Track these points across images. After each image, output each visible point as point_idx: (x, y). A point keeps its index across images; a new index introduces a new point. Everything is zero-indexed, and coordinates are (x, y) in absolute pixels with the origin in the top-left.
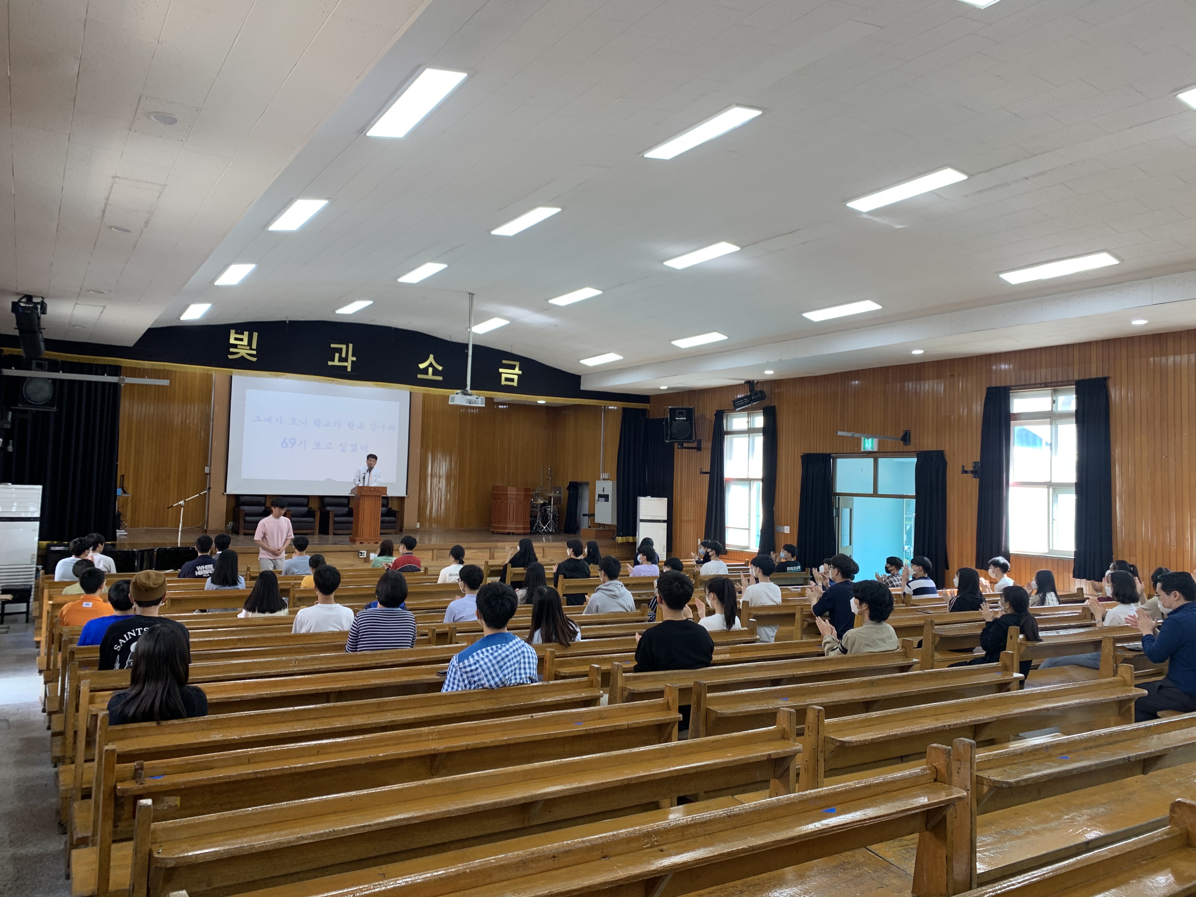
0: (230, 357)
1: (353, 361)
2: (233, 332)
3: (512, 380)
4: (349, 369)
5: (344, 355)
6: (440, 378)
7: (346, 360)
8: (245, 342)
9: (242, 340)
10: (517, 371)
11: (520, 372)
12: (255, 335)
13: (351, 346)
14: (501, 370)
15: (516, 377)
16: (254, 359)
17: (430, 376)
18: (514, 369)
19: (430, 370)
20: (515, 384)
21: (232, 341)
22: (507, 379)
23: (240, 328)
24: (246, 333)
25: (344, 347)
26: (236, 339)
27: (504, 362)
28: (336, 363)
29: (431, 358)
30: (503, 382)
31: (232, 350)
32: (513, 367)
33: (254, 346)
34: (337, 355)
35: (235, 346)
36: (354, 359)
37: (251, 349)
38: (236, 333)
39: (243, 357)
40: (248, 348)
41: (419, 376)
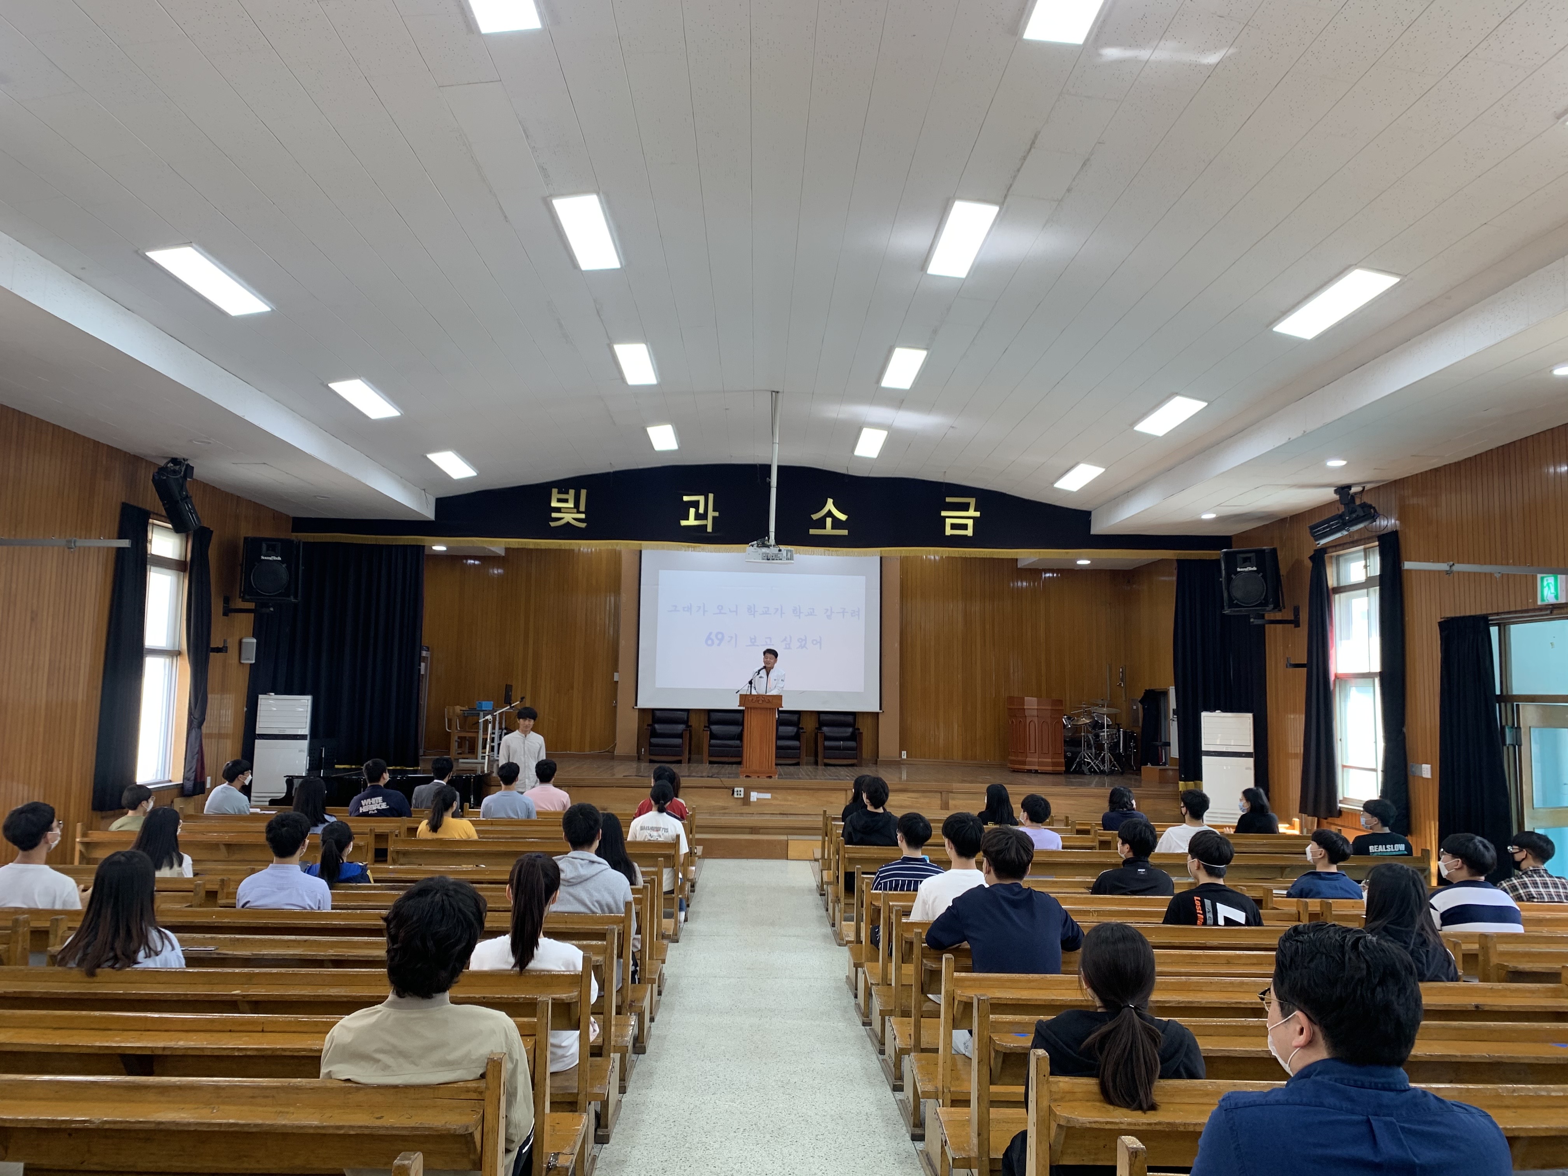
0: (553, 524)
1: (714, 518)
2: (555, 491)
3: (964, 527)
4: (709, 529)
5: (701, 511)
6: (845, 532)
7: (704, 516)
8: (571, 505)
9: (566, 501)
10: (972, 513)
11: (978, 514)
12: (584, 493)
13: (711, 496)
14: (944, 514)
15: (970, 523)
16: (583, 525)
17: (829, 530)
18: (967, 510)
19: (829, 521)
20: (969, 532)
21: (554, 504)
22: (954, 527)
23: (564, 485)
24: (572, 492)
25: (701, 499)
26: (559, 500)
27: (948, 500)
28: (691, 521)
29: (830, 505)
30: (949, 531)
31: (554, 515)
32: (965, 507)
33: (582, 508)
34: (692, 511)
35: (558, 510)
36: (717, 514)
37: (579, 512)
38: (559, 493)
39: (568, 523)
40: (575, 510)
41: (812, 532)
